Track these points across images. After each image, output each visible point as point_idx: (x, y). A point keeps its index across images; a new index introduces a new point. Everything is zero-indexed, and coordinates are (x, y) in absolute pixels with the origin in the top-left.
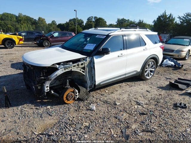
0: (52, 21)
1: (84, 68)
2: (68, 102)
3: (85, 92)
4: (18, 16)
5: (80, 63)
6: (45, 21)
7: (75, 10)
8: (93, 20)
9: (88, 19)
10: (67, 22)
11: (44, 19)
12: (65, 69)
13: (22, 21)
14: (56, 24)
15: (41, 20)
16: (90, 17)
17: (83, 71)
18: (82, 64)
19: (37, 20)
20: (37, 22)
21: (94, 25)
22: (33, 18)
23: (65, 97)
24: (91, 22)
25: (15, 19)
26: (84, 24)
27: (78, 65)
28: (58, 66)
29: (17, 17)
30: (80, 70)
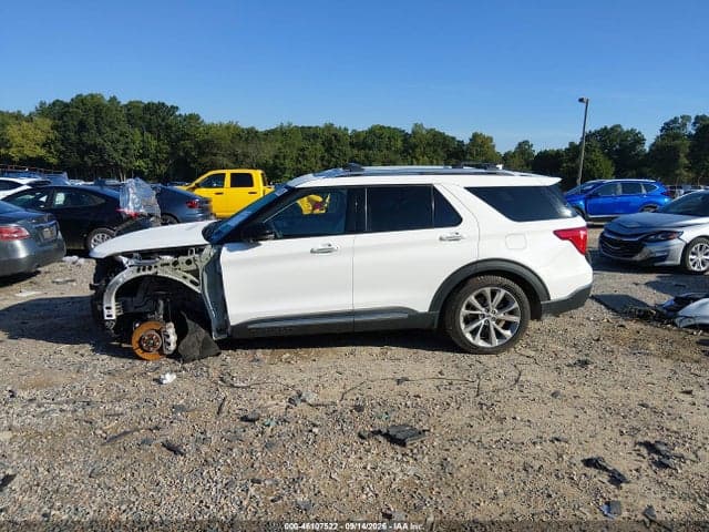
0: (520, 144)
1: (195, 273)
2: (145, 356)
3: (201, 339)
4: (410, 132)
5: (182, 259)
6: (494, 146)
7: (581, 100)
8: (691, 129)
9: (663, 128)
10: (571, 144)
11: (491, 139)
12: (139, 270)
13: (418, 150)
14: (530, 154)
15: (480, 141)
16: (675, 120)
17: (192, 282)
18: (189, 262)
19: (467, 141)
20: (465, 148)
21: (688, 150)
22: (453, 138)
23: (137, 339)
24: (677, 137)
25: (399, 144)
26: (647, 148)
27: (175, 263)
28: (125, 260)
29: (406, 137)
30: (185, 277)
